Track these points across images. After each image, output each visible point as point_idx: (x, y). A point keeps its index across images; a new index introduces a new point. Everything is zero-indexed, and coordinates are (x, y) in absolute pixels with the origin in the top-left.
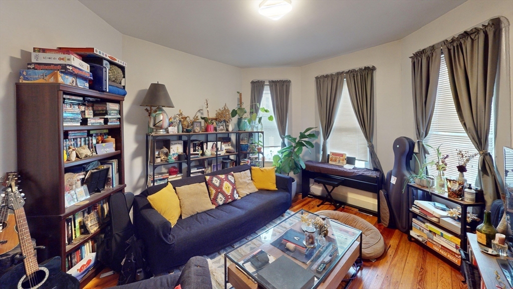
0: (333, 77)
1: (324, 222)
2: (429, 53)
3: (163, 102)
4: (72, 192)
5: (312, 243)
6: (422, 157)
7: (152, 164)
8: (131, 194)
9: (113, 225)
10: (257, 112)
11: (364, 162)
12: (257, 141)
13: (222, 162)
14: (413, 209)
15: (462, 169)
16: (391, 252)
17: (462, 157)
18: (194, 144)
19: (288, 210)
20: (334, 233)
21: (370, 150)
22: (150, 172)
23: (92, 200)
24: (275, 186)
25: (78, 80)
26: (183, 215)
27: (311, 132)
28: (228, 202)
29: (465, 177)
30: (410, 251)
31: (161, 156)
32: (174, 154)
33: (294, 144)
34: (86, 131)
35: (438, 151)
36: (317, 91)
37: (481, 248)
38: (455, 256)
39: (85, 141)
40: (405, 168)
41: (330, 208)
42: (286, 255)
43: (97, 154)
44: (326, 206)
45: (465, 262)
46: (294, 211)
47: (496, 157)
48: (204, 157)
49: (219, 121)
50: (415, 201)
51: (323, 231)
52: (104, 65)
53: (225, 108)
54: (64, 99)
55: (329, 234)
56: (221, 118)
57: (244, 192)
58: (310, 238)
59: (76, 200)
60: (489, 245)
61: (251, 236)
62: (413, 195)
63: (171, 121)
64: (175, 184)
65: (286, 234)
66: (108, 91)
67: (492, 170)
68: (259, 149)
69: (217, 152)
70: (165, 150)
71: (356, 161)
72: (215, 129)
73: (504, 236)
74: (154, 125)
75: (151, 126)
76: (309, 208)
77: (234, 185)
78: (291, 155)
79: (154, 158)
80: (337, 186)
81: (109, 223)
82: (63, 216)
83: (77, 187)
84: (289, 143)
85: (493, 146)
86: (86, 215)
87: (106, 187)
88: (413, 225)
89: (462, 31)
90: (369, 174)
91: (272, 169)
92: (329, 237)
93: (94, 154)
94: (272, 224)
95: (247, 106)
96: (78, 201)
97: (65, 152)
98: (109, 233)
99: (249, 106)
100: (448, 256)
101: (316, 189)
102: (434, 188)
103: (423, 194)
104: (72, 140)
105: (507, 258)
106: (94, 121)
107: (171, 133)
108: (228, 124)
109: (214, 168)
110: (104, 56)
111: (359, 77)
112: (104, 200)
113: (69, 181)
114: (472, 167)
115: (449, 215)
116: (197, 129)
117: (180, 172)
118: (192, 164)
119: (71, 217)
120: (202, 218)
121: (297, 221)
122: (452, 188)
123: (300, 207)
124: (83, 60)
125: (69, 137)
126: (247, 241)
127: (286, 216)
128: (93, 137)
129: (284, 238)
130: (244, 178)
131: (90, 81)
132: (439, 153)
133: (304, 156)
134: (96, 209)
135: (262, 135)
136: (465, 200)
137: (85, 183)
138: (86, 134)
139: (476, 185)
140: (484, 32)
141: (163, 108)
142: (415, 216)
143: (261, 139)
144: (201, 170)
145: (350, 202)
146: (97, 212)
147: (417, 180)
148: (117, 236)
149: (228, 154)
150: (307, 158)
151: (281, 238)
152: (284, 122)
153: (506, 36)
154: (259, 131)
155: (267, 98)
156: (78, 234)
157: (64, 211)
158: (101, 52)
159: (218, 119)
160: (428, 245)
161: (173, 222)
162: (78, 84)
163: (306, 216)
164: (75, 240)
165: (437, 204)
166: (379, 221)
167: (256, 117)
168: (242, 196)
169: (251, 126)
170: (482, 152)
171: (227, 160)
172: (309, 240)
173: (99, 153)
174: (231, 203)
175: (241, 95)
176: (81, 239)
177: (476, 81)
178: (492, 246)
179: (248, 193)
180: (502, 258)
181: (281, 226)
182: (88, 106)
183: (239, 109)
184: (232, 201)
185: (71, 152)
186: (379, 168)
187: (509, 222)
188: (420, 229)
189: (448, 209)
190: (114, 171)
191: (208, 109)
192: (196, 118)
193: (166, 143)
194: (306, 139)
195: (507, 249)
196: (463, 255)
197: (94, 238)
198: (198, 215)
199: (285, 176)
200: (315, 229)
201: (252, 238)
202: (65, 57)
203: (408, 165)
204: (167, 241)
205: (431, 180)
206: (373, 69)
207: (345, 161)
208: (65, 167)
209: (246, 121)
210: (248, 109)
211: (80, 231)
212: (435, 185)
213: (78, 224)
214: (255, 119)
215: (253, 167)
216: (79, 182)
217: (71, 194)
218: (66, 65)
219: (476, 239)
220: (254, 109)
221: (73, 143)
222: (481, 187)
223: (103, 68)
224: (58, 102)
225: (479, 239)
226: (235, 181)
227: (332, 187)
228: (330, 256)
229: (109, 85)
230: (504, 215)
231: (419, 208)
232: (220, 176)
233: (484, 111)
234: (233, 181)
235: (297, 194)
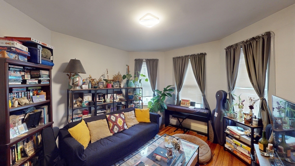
0: (183, 57)
1: (178, 141)
2: (234, 47)
3: (78, 70)
4: (16, 128)
5: (171, 155)
6: (231, 101)
7: (71, 108)
8: (57, 128)
9: (44, 150)
10: (138, 76)
11: (200, 105)
12: (138, 93)
13: (117, 106)
14: (227, 131)
15: (251, 107)
16: (214, 158)
17: (252, 101)
18: (99, 95)
19: (157, 135)
20: (184, 148)
21: (203, 98)
22: (70, 113)
23: (30, 133)
24: (149, 120)
25: (20, 57)
26: (92, 140)
27: (170, 88)
28: (120, 131)
29: (253, 112)
30: (225, 157)
31: (77, 103)
32: (86, 102)
33: (160, 95)
34: (26, 88)
35: (239, 98)
36: (174, 65)
37: (261, 153)
38: (248, 158)
39: (25, 94)
40: (222, 107)
41: (181, 132)
42: (156, 164)
43: (33, 102)
44: (179, 131)
45: (253, 162)
46: (160, 135)
47: (268, 101)
48: (105, 103)
49: (115, 82)
50: (228, 126)
51: (177, 147)
52: (38, 48)
53: (118, 74)
54: (9, 68)
55: (181, 149)
56: (116, 80)
57: (131, 124)
58: (170, 152)
59: (18, 134)
60: (265, 151)
61: (135, 152)
62: (226, 123)
63: (84, 81)
64: (87, 121)
65: (155, 150)
66: (41, 63)
67: (266, 108)
68: (140, 98)
69: (113, 100)
70: (80, 99)
71: (196, 104)
72: (113, 86)
73: (272, 145)
74: (73, 84)
75: (71, 84)
76: (169, 133)
77: (124, 120)
78: (159, 101)
79: (72, 104)
80: (185, 119)
81: (42, 149)
82: (9, 145)
83: (18, 124)
84: (157, 94)
85: (267, 95)
86: (25, 143)
87: (39, 124)
88: (226, 141)
89: (251, 37)
90: (203, 111)
91: (147, 110)
92: (180, 150)
93: (31, 102)
94: (148, 144)
95: (132, 73)
96: (19, 134)
97: (10, 101)
98: (42, 155)
99: (134, 73)
100: (245, 158)
101: (173, 121)
102: (237, 119)
103: (232, 122)
104: (15, 93)
105: (273, 157)
106: (31, 81)
107: (84, 89)
108: (120, 83)
109: (111, 110)
110: (38, 43)
111: (197, 58)
112: (38, 133)
113: (13, 120)
114: (257, 106)
115: (245, 134)
116: (101, 86)
117: (90, 112)
118: (98, 108)
119: (14, 145)
120: (104, 142)
121: (162, 141)
122: (247, 118)
123: (164, 133)
124: (23, 45)
125: (13, 92)
126: (132, 156)
127: (156, 138)
128: (31, 92)
129: (155, 152)
130: (131, 116)
131: (28, 57)
132: (240, 99)
133: (166, 102)
134: (33, 139)
135: (141, 89)
136: (253, 125)
137: (25, 122)
138: (25, 89)
139: (259, 116)
140: (262, 38)
141: (79, 74)
142: (228, 135)
143: (141, 92)
144: (103, 111)
145: (192, 128)
146: (34, 141)
147: (228, 114)
148: (47, 158)
149: (121, 101)
150: (168, 103)
151: (153, 153)
152: (155, 82)
153: (273, 41)
154: (139, 87)
155: (145, 69)
156: (20, 158)
157: (9, 142)
158: (36, 40)
159: (114, 81)
160: (234, 152)
161: (85, 145)
162: (20, 59)
163: (168, 138)
164: (17, 161)
165: (239, 128)
166: (208, 139)
167: (138, 80)
168: (129, 127)
169: (135, 84)
170: (261, 98)
171: (120, 105)
172: (169, 153)
173: (35, 102)
174: (122, 131)
175: (128, 67)
176: (22, 161)
177: (258, 61)
178: (267, 151)
179: (133, 125)
180: (271, 158)
181: (153, 145)
182: (27, 72)
183: (127, 74)
184: (123, 130)
185: (15, 101)
186: (208, 108)
187: (275, 137)
188: (230, 143)
189: (244, 130)
190: (45, 113)
191: (108, 74)
192: (100, 80)
193: (81, 94)
194: (168, 92)
195: (273, 153)
196: (252, 157)
197: (31, 160)
198: (101, 140)
199: (155, 114)
200: (172, 146)
201: (135, 154)
202: (10, 43)
203: (224, 106)
204: (81, 159)
205: (236, 114)
206: (205, 54)
207: (190, 104)
208: (10, 111)
209: (132, 81)
210: (133, 75)
211: (21, 155)
212: (238, 117)
213: (19, 150)
214: (137, 81)
215: (136, 109)
216: (21, 121)
217: (14, 130)
218: (11, 47)
219: (258, 148)
220: (137, 75)
221: (15, 95)
222: (261, 117)
223: (37, 50)
224: (5, 69)
225: (260, 147)
226: (125, 118)
227: (182, 120)
228: (181, 163)
229: (42, 60)
230: (272, 132)
231: (229, 130)
232: (116, 115)
233: (262, 76)
234: (124, 118)
235: (162, 124)
